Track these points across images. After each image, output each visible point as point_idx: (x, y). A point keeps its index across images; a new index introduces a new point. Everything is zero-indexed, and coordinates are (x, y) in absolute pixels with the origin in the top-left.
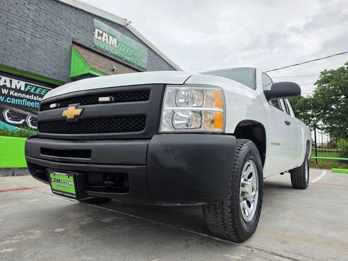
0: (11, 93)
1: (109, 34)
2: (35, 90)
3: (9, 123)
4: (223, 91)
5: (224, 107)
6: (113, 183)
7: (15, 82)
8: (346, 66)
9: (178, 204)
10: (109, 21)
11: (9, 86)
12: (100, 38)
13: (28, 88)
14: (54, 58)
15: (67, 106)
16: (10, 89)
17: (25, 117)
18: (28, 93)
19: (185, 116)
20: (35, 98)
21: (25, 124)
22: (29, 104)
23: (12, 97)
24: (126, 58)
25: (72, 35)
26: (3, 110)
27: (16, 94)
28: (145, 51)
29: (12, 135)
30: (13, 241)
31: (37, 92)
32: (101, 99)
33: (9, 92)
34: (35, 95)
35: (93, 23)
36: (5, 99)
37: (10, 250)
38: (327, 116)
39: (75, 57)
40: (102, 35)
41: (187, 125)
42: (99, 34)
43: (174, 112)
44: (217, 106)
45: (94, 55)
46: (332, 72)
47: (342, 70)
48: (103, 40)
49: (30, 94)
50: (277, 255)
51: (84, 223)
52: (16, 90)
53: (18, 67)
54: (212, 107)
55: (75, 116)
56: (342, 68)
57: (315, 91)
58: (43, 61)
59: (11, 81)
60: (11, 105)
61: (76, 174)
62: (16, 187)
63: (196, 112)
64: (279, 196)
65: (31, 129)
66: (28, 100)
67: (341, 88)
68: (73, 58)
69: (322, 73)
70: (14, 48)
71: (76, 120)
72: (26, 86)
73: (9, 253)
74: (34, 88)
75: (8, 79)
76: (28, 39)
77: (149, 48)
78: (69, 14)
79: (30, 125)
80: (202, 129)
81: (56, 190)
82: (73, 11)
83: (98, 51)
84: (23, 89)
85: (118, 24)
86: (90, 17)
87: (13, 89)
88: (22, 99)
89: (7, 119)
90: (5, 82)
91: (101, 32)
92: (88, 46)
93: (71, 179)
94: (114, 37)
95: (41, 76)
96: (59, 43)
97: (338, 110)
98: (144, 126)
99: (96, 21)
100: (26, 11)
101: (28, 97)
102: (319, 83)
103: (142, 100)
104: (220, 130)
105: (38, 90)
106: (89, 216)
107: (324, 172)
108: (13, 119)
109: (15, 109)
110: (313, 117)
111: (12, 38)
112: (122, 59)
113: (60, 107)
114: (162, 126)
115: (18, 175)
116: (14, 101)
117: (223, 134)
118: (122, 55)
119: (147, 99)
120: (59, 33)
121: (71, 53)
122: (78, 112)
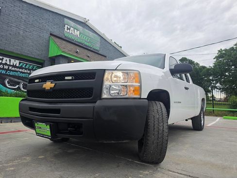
0: (10, 68)
1: (74, 29)
2: (26, 66)
3: (8, 88)
4: (139, 73)
5: (140, 82)
6: (74, 129)
7: (12, 61)
8: (235, 47)
9: (113, 142)
10: (74, 19)
11: (8, 63)
12: (68, 31)
13: (21, 64)
14: (38, 45)
15: (46, 81)
16: (9, 65)
17: (18, 83)
18: (21, 68)
19: (117, 88)
20: (26, 71)
21: (19, 89)
22: (21, 75)
23: (11, 70)
24: (86, 43)
25: (50, 30)
26: (5, 79)
27: (13, 69)
28: (98, 39)
29: (11, 95)
30: (14, 164)
31: (27, 67)
32: (66, 78)
33: (9, 68)
34: (26, 69)
35: (64, 21)
36: (6, 72)
37: (13, 169)
38: (223, 80)
39: (52, 44)
40: (70, 29)
41: (118, 94)
42: (68, 29)
43: (110, 86)
44: (136, 82)
45: (64, 42)
46: (226, 50)
47: (232, 49)
48: (71, 32)
49: (22, 69)
50: (171, 171)
51: (57, 153)
52: (13, 66)
53: (14, 51)
54: (133, 83)
55: (51, 88)
56: (232, 47)
57: (214, 64)
58: (31, 47)
59: (10, 60)
60: (10, 76)
61: (51, 123)
62: (13, 130)
63: (124, 86)
64: (183, 135)
65: (23, 91)
66: (21, 72)
67: (231, 61)
68: (50, 45)
69: (219, 51)
70: (12, 39)
71: (51, 90)
72: (20, 63)
73: (12, 170)
74: (25, 64)
75: (8, 59)
76: (21, 32)
77: (101, 37)
78: (48, 15)
79: (22, 89)
80: (127, 96)
81: (39, 134)
82: (51, 14)
83: (67, 39)
84: (17, 65)
85: (80, 22)
86: (62, 17)
87: (11, 66)
88: (17, 72)
89: (7, 85)
90: (6, 61)
91: (69, 27)
92: (60, 37)
93: (48, 126)
94: (77, 30)
95: (30, 57)
96: (41, 35)
97: (230, 76)
98: (92, 94)
99: (66, 20)
100: (20, 15)
101: (21, 70)
102: (217, 58)
103: (91, 79)
104: (138, 96)
105: (28, 66)
106: (60, 148)
107: (218, 119)
108: (11, 85)
109: (12, 78)
110: (213, 81)
111: (11, 33)
112: (83, 44)
113: (41, 82)
114: (103, 94)
115: (14, 122)
116: (12, 73)
117: (140, 98)
118: (83, 42)
119: (94, 79)
120: (42, 28)
121: (49, 41)
122: (53, 85)
